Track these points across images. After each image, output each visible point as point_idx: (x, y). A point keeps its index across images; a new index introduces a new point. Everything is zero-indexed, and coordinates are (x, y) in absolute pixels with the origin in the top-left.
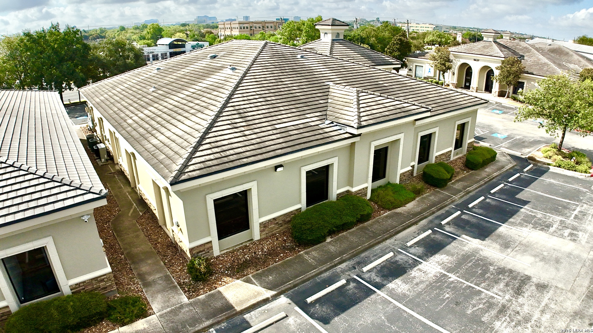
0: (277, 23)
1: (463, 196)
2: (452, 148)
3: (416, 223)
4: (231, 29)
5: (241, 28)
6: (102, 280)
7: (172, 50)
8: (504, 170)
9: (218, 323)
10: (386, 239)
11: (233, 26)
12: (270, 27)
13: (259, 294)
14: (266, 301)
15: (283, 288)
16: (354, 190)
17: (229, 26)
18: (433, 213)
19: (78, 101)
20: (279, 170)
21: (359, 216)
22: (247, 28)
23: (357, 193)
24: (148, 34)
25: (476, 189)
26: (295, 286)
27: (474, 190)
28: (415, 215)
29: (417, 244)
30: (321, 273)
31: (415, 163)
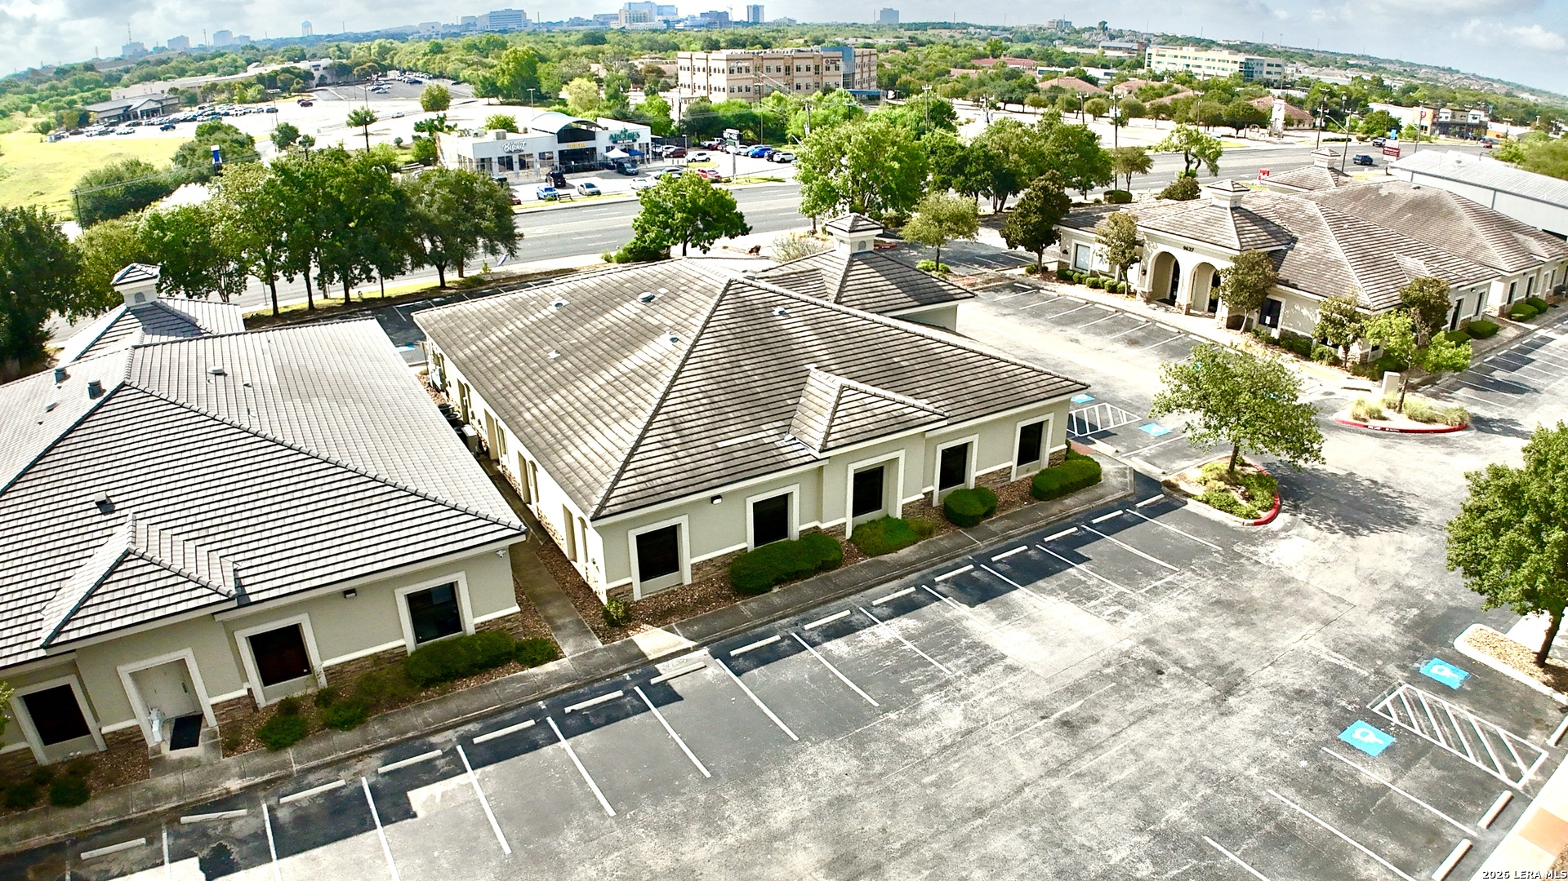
0: (823, 58)
1: (996, 543)
2: (1014, 463)
3: (900, 577)
4: (709, 71)
5: (732, 72)
6: (509, 620)
7: (566, 146)
8: (1101, 502)
9: (633, 668)
10: (850, 594)
11: (714, 65)
12: (803, 68)
13: (680, 643)
14: (687, 651)
15: (707, 639)
16: (823, 526)
17: (702, 64)
18: (933, 565)
19: (380, 296)
20: (716, 502)
21: (820, 563)
22: (747, 70)
23: (828, 530)
24: (504, 72)
25: (1026, 532)
26: (721, 639)
27: (1019, 535)
28: (903, 566)
29: (886, 603)
30: (755, 627)
31: (935, 487)
